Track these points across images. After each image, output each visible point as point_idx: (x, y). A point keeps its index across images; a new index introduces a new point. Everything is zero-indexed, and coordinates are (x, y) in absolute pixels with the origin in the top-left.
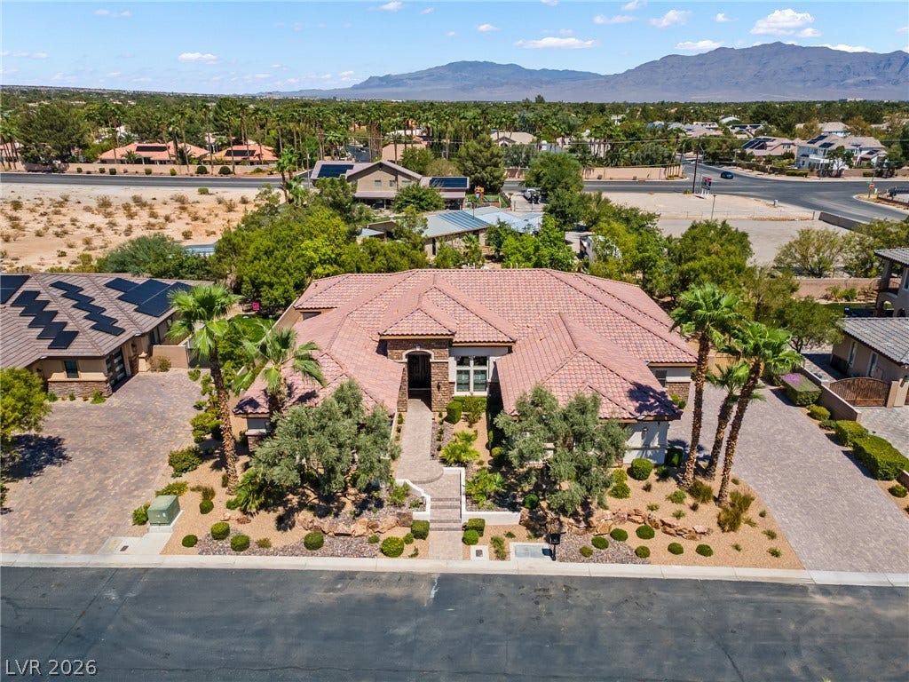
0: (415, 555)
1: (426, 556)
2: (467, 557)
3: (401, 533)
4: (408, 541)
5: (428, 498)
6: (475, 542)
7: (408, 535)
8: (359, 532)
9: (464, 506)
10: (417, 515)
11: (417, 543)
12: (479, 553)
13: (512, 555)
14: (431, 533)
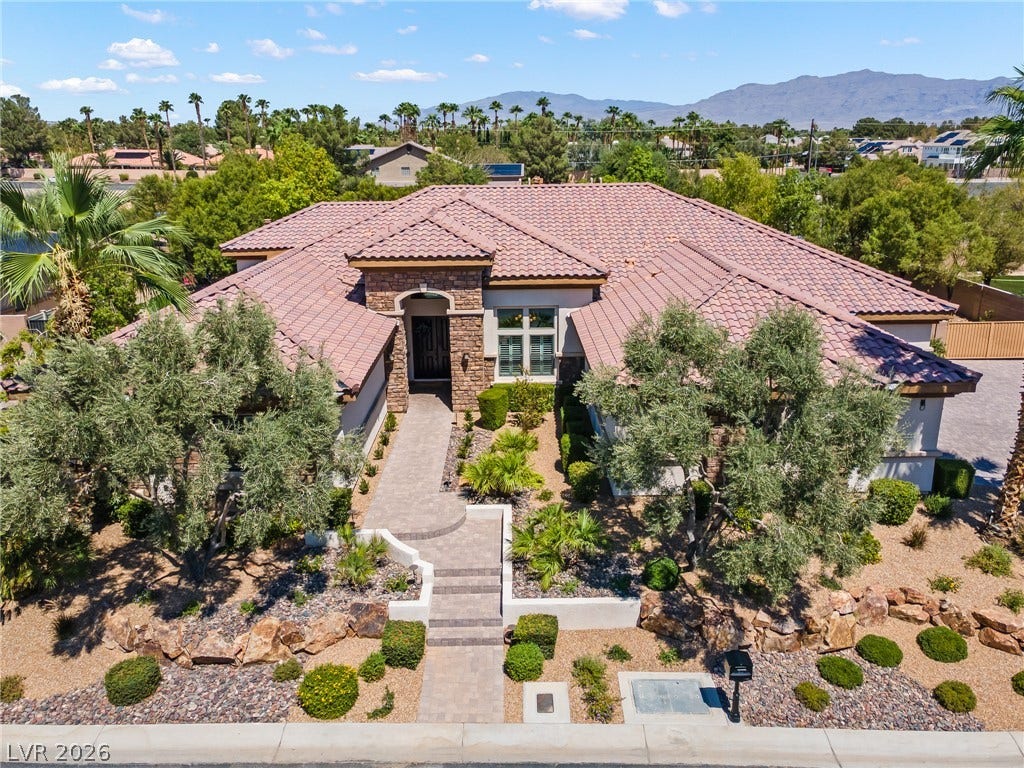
0: (384, 712)
1: (413, 715)
2: (514, 716)
3: (355, 653)
4: (372, 672)
5: (427, 569)
6: (533, 673)
7: (371, 661)
8: (254, 653)
9: (508, 586)
10: (399, 609)
11: (394, 677)
12: (545, 703)
13: (627, 706)
14: (431, 653)
